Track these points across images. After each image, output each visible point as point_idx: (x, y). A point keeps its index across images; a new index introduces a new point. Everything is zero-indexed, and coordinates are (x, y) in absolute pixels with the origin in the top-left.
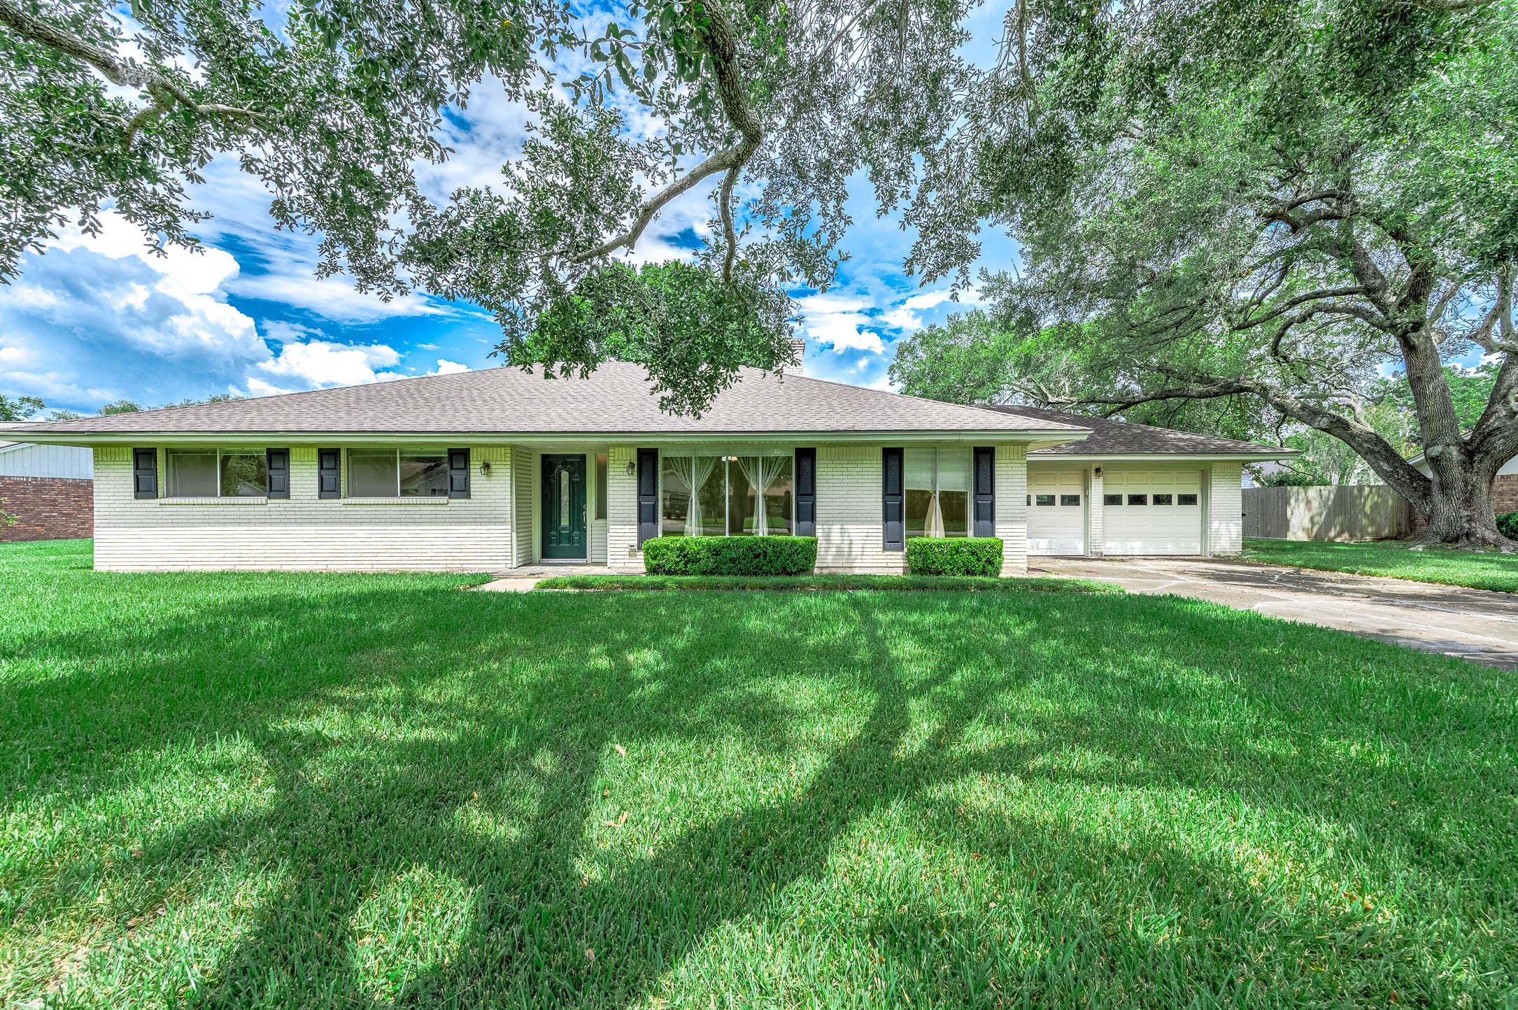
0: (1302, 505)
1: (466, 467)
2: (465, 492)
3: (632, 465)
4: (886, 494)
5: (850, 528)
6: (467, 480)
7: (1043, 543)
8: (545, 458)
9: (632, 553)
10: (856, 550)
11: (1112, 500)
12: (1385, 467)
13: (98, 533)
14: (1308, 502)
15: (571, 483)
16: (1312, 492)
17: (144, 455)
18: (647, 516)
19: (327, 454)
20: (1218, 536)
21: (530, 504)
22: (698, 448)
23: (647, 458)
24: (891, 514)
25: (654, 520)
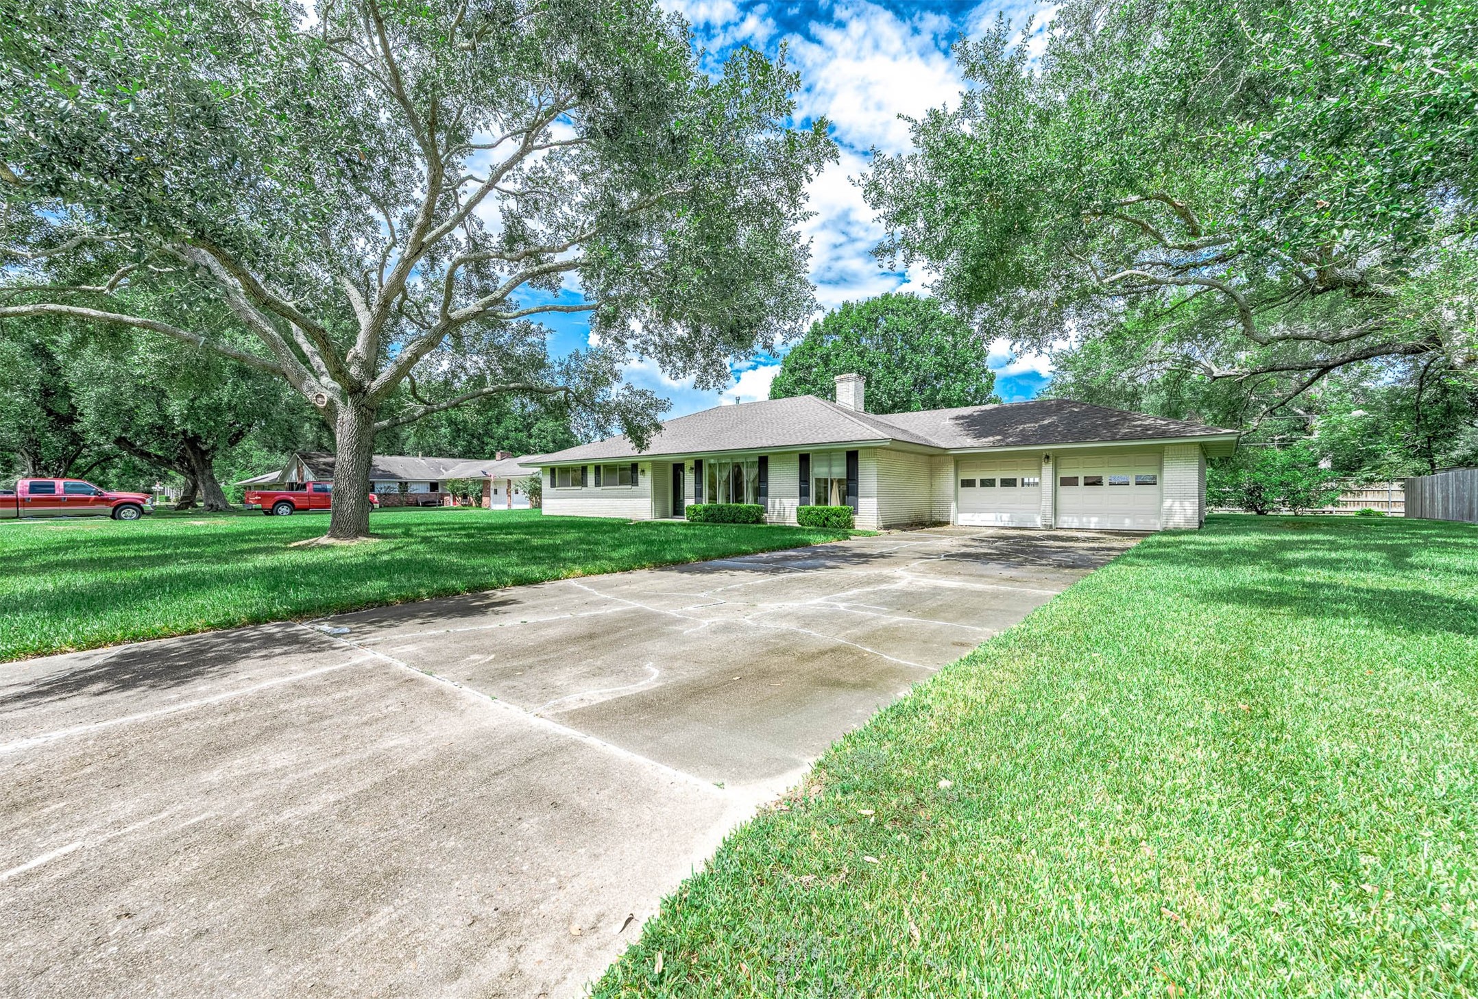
1: (637, 472)
2: (637, 483)
4: (801, 481)
5: (784, 500)
6: (637, 477)
7: (1006, 517)
8: (675, 466)
10: (787, 513)
11: (1068, 481)
13: (544, 501)
17: (553, 470)
18: (698, 494)
19: (597, 468)
20: (1170, 513)
21: (666, 489)
22: (718, 458)
23: (698, 465)
24: (804, 493)
25: (701, 496)
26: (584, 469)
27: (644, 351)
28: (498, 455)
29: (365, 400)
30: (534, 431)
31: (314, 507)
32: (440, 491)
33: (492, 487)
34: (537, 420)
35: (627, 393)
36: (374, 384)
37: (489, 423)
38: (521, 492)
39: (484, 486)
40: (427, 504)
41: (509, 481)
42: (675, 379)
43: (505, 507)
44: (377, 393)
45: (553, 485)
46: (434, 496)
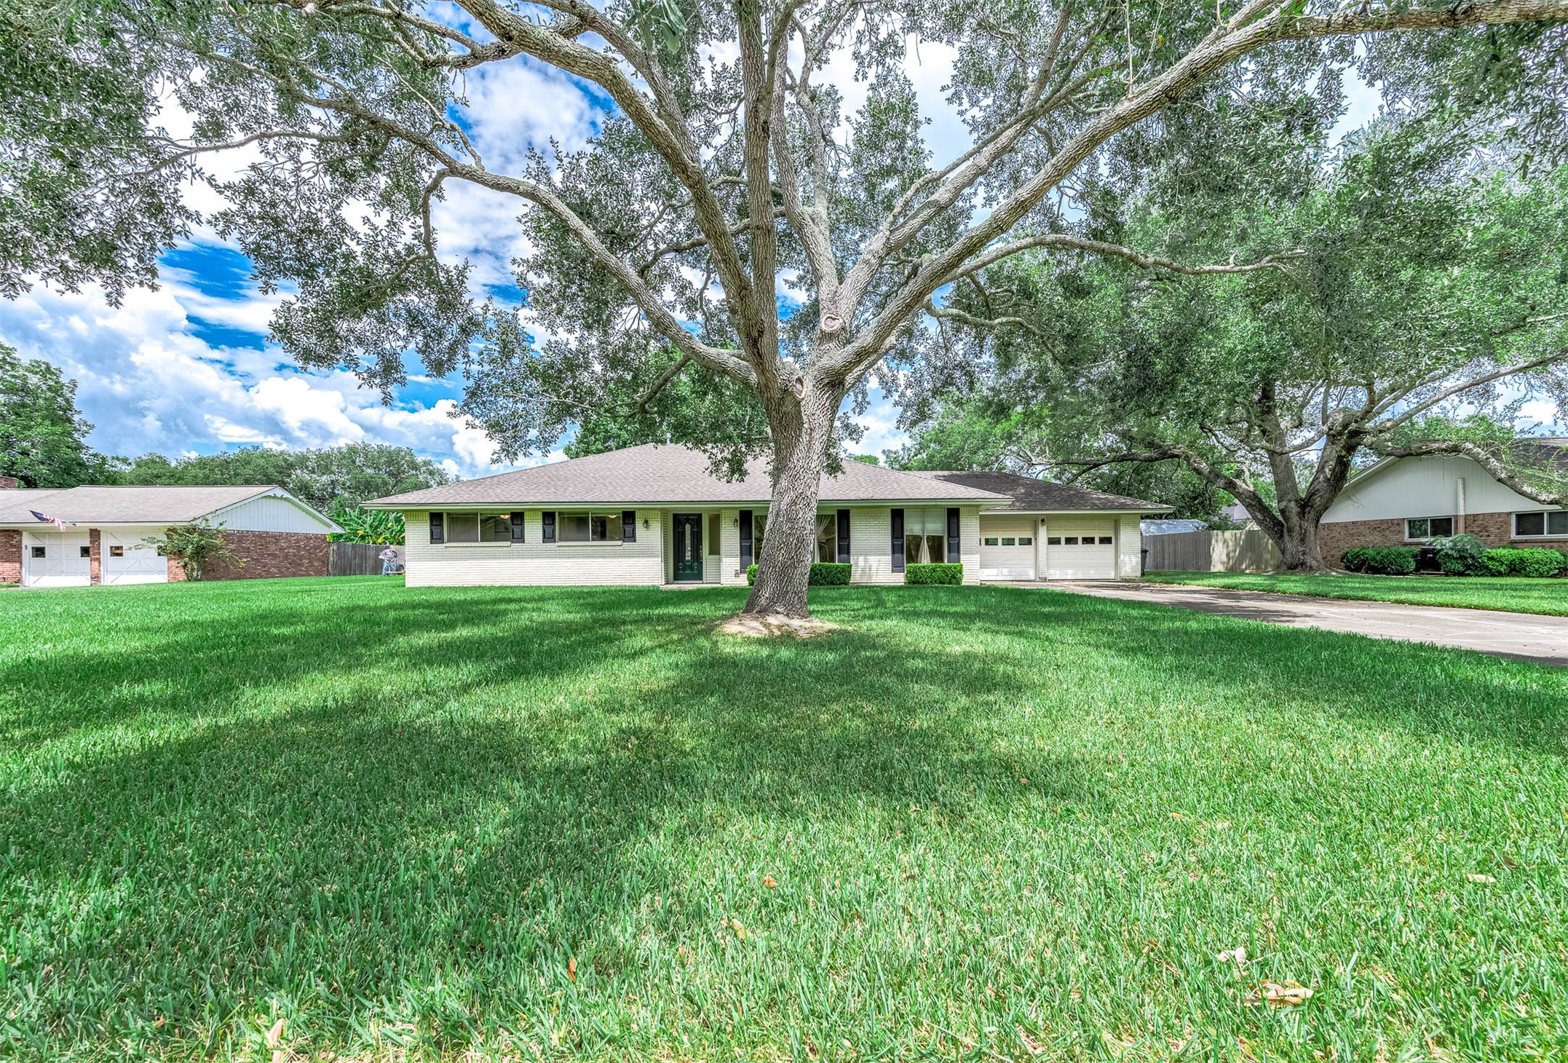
0: (1221, 544)
1: (633, 523)
2: (632, 538)
3: (735, 522)
4: (893, 537)
5: (871, 558)
6: (634, 530)
7: (1006, 572)
8: (675, 516)
9: (737, 575)
10: (875, 571)
11: (1053, 541)
12: (1259, 516)
14: (1225, 541)
15: (693, 533)
16: (1228, 534)
17: (437, 517)
18: (745, 552)
19: (547, 516)
20: (1123, 565)
24: (896, 550)
25: (750, 555)
26: (518, 517)
41: (96, 534)
45: (436, 538)
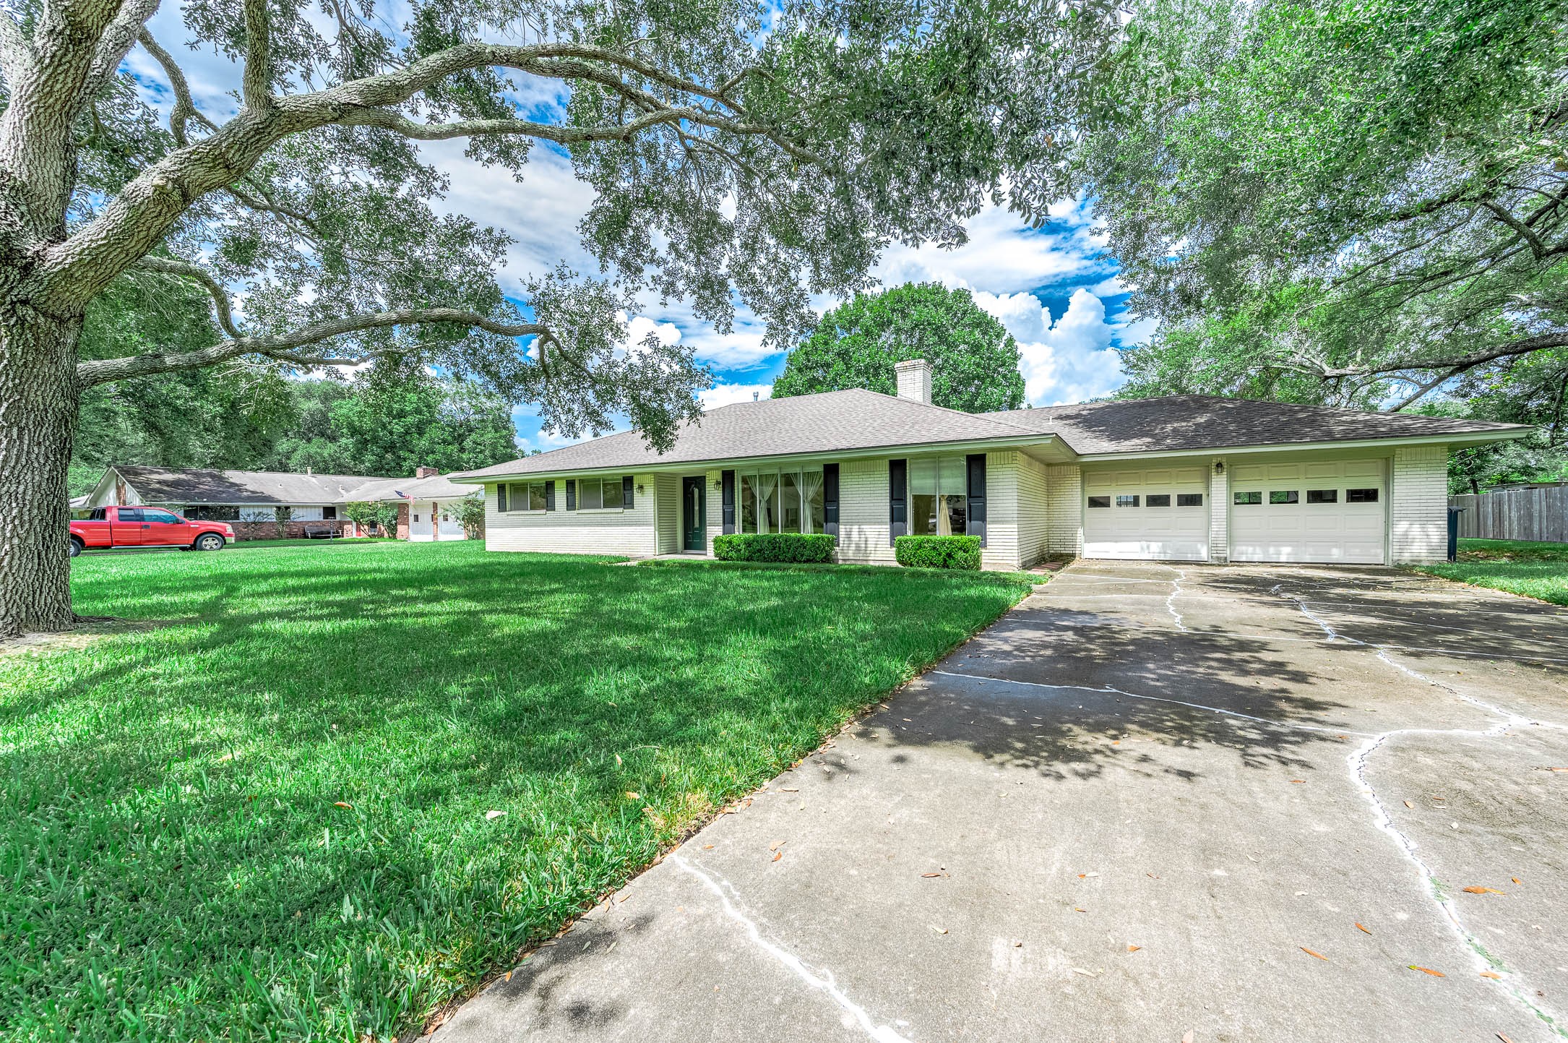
1: (632, 489)
2: (631, 504)
3: (718, 483)
4: (893, 499)
6: (632, 497)
8: (685, 479)
11: (1246, 500)
13: (488, 531)
15: (700, 497)
17: (501, 488)
18: (728, 519)
19: (570, 484)
20: (1406, 540)
21: (674, 512)
22: (759, 468)
23: (728, 478)
24: (897, 516)
25: (733, 522)
26: (550, 485)
27: (669, 289)
28: (420, 472)
29: (29, 289)
30: (468, 443)
31: (118, 543)
32: (338, 518)
33: (412, 512)
34: (471, 430)
35: (647, 350)
36: (56, 252)
37: (407, 433)
38: (451, 518)
39: (399, 512)
40: (320, 536)
41: (435, 505)
42: (725, 332)
43: (429, 538)
44: (67, 274)
45: (502, 508)
46: (329, 525)
